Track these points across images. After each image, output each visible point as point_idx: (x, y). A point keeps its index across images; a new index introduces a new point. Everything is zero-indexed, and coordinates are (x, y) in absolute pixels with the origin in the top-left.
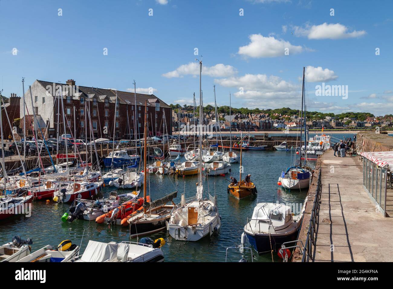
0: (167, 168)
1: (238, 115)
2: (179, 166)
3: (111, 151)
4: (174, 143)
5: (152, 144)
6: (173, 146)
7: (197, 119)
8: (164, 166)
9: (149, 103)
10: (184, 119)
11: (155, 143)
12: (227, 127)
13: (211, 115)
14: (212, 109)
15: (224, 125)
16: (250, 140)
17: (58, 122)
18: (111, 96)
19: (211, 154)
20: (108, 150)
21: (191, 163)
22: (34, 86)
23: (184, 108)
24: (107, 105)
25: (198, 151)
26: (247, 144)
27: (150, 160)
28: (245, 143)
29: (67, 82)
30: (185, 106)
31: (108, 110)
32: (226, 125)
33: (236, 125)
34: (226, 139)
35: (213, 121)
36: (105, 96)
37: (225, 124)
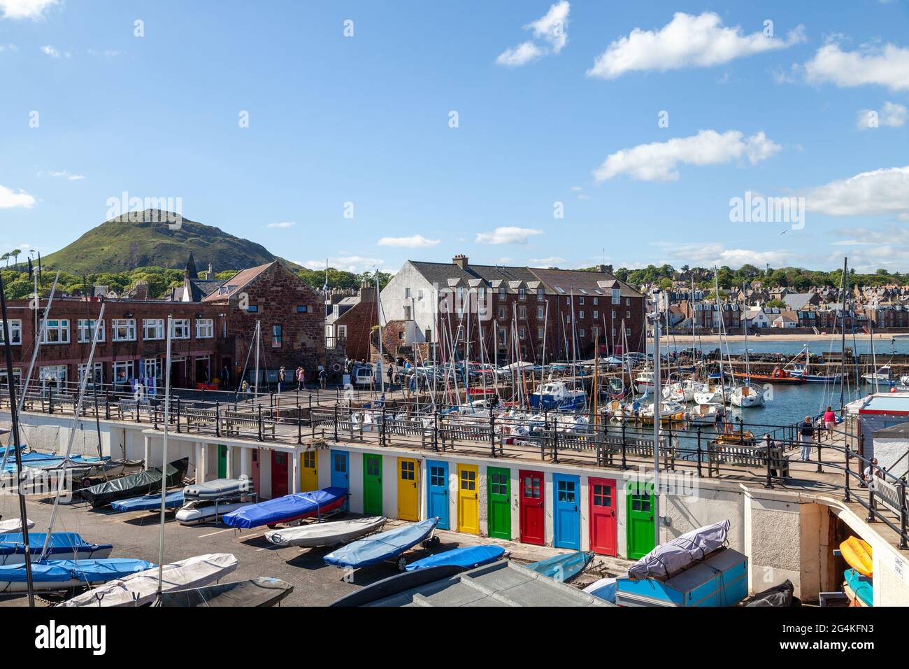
0: (629, 411)
1: (825, 290)
2: (645, 410)
3: (538, 384)
4: (645, 369)
5: (606, 371)
6: (643, 375)
7: (713, 306)
8: (623, 409)
9: (600, 290)
10: (679, 306)
11: (611, 370)
12: (786, 323)
13: (750, 292)
14: (755, 274)
15: (780, 319)
16: (811, 362)
17: (468, 340)
18: (530, 281)
19: (711, 391)
20: (534, 381)
21: (663, 404)
22: (405, 272)
23: (682, 274)
24: (522, 298)
25: (686, 384)
26: (801, 371)
27: (603, 399)
28: (798, 368)
29: (454, 260)
30: (686, 268)
31: (524, 306)
32: (786, 319)
33: (811, 319)
34: (758, 360)
35: (753, 308)
36: (518, 283)
37: (784, 315)
